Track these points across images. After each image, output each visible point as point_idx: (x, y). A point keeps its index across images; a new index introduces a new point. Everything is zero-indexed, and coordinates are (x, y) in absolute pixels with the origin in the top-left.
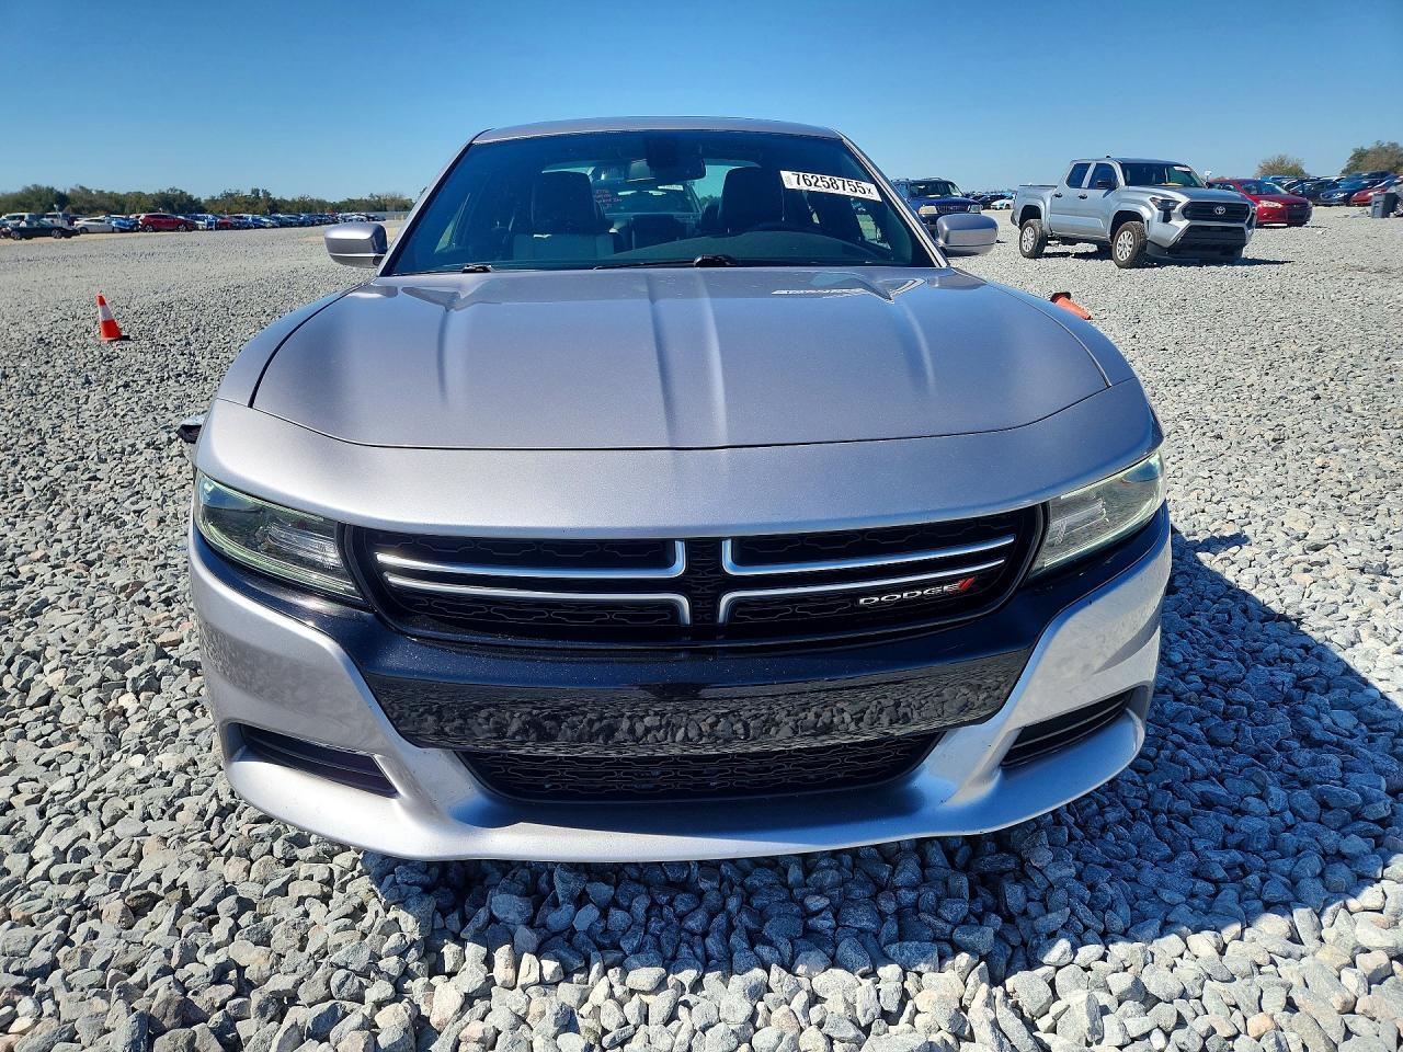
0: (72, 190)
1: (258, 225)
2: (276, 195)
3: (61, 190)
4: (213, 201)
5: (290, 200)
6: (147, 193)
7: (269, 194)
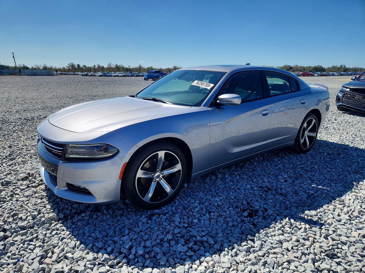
0: (294, 66)
1: (333, 75)
2: (347, 67)
3: (291, 66)
4: (329, 68)
5: (351, 68)
6: (312, 66)
7: (345, 66)
